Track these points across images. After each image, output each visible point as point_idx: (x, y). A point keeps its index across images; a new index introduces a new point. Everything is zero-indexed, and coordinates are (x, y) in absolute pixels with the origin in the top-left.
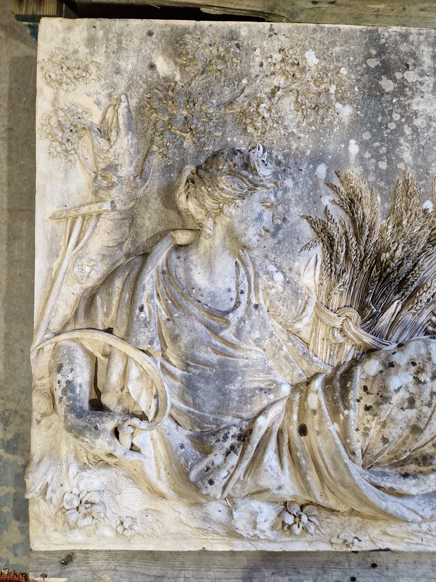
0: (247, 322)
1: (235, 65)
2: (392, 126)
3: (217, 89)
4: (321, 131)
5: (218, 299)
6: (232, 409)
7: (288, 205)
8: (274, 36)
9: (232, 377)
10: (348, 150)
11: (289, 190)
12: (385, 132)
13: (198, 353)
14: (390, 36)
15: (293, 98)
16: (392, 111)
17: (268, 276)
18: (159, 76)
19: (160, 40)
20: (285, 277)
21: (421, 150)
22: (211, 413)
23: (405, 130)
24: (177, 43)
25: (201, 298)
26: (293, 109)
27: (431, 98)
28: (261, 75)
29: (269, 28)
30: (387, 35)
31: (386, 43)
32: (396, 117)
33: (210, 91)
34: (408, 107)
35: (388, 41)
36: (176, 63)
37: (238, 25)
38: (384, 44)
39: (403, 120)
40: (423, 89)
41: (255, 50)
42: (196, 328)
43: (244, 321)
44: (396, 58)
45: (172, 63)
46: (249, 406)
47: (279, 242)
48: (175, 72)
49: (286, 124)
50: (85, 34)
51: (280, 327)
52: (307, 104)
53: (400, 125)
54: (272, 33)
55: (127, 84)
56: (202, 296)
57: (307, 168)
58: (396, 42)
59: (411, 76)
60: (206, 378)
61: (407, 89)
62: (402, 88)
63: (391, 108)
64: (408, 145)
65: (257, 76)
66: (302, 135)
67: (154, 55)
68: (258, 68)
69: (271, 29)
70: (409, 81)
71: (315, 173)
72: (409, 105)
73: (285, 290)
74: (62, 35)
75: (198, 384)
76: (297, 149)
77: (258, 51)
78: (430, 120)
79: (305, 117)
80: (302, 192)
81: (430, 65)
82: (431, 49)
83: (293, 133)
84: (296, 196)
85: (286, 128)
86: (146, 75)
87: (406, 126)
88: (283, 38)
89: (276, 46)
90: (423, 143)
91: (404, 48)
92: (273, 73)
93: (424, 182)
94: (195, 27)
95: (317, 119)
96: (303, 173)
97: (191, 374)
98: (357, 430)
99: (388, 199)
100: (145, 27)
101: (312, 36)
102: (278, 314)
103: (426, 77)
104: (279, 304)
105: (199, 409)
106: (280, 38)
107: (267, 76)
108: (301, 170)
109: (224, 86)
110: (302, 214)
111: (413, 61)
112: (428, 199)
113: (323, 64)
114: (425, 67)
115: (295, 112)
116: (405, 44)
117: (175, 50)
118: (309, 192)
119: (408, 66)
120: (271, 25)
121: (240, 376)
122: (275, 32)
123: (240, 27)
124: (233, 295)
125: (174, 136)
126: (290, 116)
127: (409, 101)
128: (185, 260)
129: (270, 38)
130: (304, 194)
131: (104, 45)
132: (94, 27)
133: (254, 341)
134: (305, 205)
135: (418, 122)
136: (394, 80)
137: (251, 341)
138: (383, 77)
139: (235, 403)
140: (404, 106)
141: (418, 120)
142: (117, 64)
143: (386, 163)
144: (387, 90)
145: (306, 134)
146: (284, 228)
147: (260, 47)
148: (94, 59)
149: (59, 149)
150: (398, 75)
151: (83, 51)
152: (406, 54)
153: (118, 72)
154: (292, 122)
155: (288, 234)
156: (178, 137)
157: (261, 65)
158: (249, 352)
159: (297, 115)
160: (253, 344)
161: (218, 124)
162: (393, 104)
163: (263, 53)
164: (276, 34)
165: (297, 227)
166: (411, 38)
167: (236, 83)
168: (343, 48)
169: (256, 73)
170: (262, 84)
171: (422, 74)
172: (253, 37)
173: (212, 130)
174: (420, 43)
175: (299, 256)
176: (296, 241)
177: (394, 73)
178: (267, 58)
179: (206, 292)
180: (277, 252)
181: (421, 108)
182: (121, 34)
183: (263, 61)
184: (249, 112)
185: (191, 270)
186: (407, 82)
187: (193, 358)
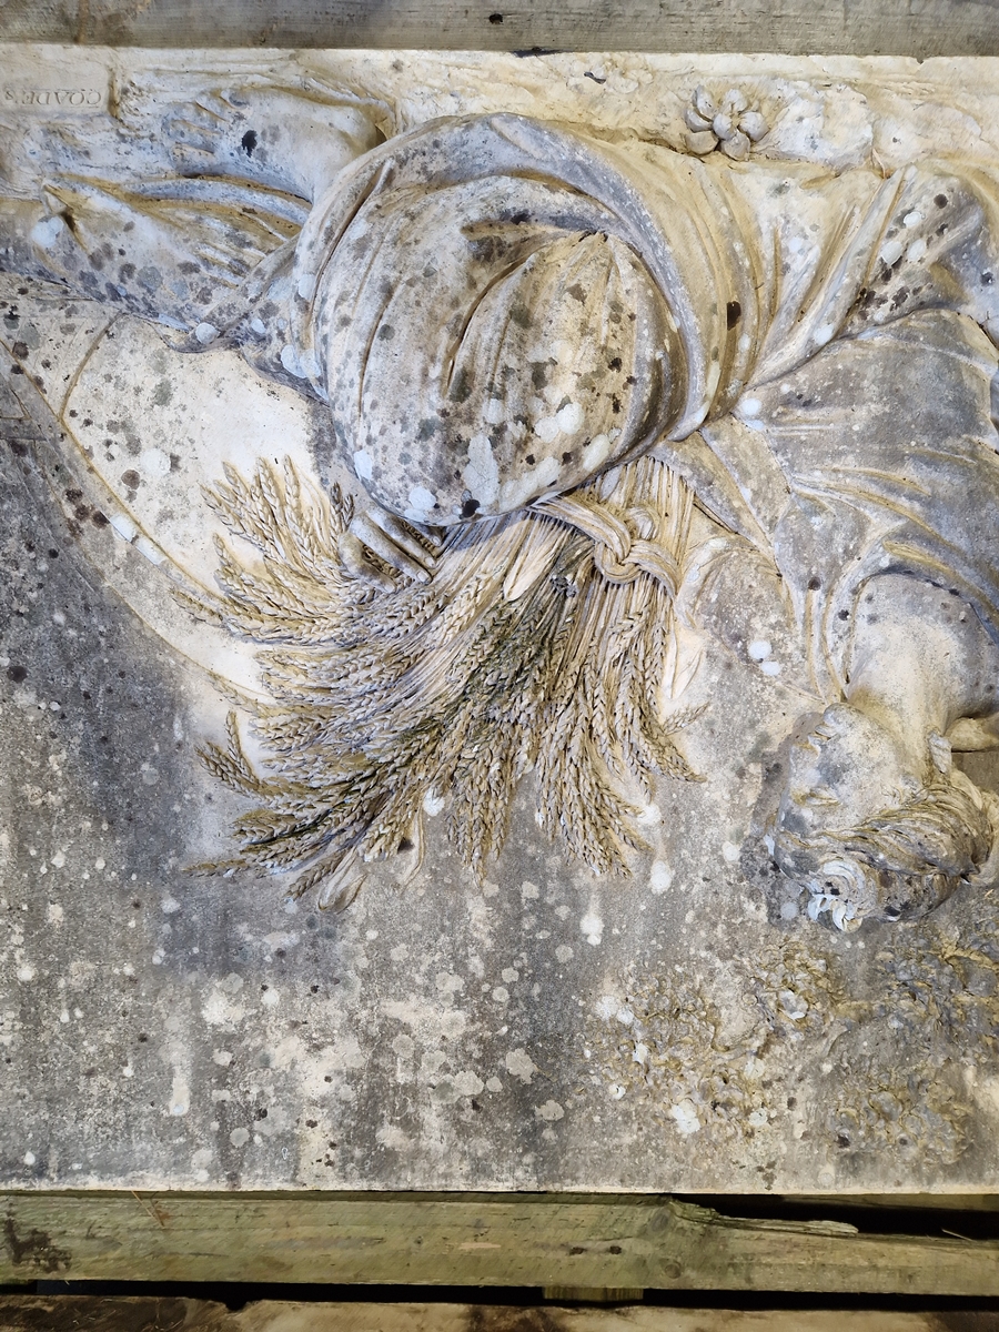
0: (841, 550)
1: (850, 1102)
2: (509, 975)
3: (887, 1052)
4: (663, 964)
5: (905, 599)
6: (877, 361)
7: (733, 805)
8: (764, 1166)
9: (874, 429)
10: (605, 921)
11: (732, 838)
12: (526, 961)
13: (956, 481)
14: (512, 1170)
15: (723, 1034)
16: (510, 1007)
17: (782, 651)
20: (745, 650)
21: (447, 923)
22: (923, 350)
23: (481, 966)
24: (971, 1146)
25: (947, 601)
26: (723, 1011)
27: (425, 1036)
28: (791, 1082)
29: (775, 1182)
30: (519, 1173)
31: (521, 1155)
32: (501, 994)
33: (902, 1045)
34: (474, 1015)
35: (517, 1159)
36: (974, 1103)
37: (840, 1186)
38: (526, 1151)
39: (485, 987)
40: (442, 1057)
41: (805, 1135)
42: (965, 535)
43: (845, 552)
44: (499, 1123)
45: (981, 1104)
46: (840, 367)
47: (753, 724)
48: (976, 1085)
49: (738, 979)
51: (754, 542)
52: (696, 1021)
53: (493, 976)
54: (767, 1171)
56: (945, 606)
57: (691, 885)
58: (500, 1156)
59: (468, 1084)
60: (933, 427)
61: (477, 1055)
62: (487, 1058)
63: (512, 1014)
64: (475, 935)
65: (800, 1079)
66: (703, 954)
68: (799, 1096)
69: (769, 1179)
70: (472, 1073)
71: (674, 872)
72: (473, 1021)
73: (748, 622)
75: (951, 413)
76: (714, 925)
77: (799, 1131)
78: (427, 988)
79: (698, 992)
80: (702, 832)
81: (427, 1109)
82: (423, 1143)
83: (724, 957)
84: (717, 825)
85: (739, 969)
87: (480, 974)
88: (744, 1161)
89: (759, 1143)
90: (444, 938)
91: (483, 1145)
92: (766, 1085)
93: (442, 855)
94: (930, 1181)
95: (672, 988)
96: (701, 874)
97: (965, 436)
98: (632, 317)
99: (520, 818)
101: (682, 1166)
102: (760, 569)
103: (434, 1083)
104: (759, 591)
105: (947, 360)
106: (751, 1161)
107: (780, 1080)
108: (705, 879)
109: (871, 1058)
110: (704, 785)
111: (463, 1118)
112: (433, 818)
113: (659, 1107)
114: (436, 1103)
115: (717, 1002)
116: (480, 1153)
117: (976, 1132)
118: (688, 832)
119: (475, 1106)
120: (769, 1188)
121: (857, 433)
122: (760, 1174)
123: (837, 1182)
124: (865, 609)
125: (986, 949)
126: (728, 994)
127: (472, 1029)
128: (977, 684)
129: (773, 1159)
130: (698, 827)
133: (823, 509)
134: (696, 805)
135: (452, 984)
136: (504, 1075)
137: (831, 508)
138: (529, 1081)
139: (870, 373)
140: (482, 1018)
141: (454, 989)
143: (524, 895)
144: (520, 1052)
145: (695, 956)
146: (742, 755)
147: (794, 1140)
150: (495, 1084)
152: (478, 1132)
154: (725, 983)
155: (733, 742)
156: (976, 947)
157: (791, 1103)
158: (832, 484)
159: (714, 998)
160: (825, 502)
161: (886, 976)
162: (506, 1021)
163: (789, 1128)
164: (760, 1169)
165: (713, 758)
166: (466, 1167)
167: (846, 1065)
168: (616, 1141)
169: (802, 1085)
170: (790, 1062)
171: (443, 1090)
172: (808, 1162)
173: (904, 964)
174: (446, 1156)
175: (709, 696)
176: (716, 728)
177: (505, 1090)
178: (778, 1118)
179: (935, 614)
180: (759, 703)
181: (448, 1015)
183: (787, 1112)
184: (824, 1003)
185: (964, 661)
186: (476, 1071)
187: (964, 470)
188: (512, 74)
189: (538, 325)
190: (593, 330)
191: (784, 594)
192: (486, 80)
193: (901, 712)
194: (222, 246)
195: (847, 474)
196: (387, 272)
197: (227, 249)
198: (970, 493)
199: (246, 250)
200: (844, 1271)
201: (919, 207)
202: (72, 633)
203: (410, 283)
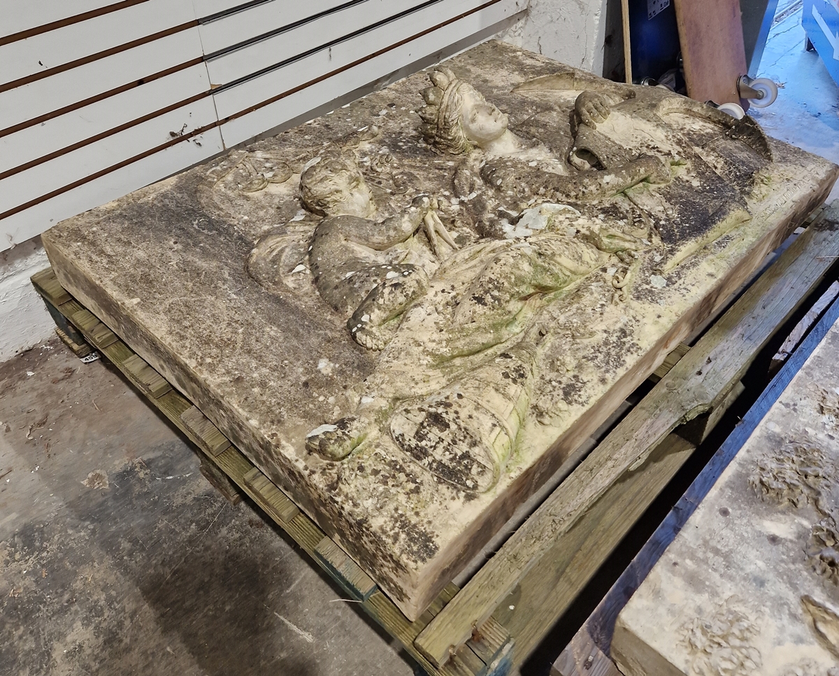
8: (796, 407)
18: (791, 541)
19: (740, 508)
29: (783, 406)
36: (783, 513)
37: (763, 428)
48: (796, 521)
50: (679, 582)
54: (792, 407)
55: (786, 583)
67: (758, 528)
69: (786, 405)
74: (662, 610)
77: (810, 430)
86: (783, 553)
94: (741, 465)
100: (710, 511)
101: (815, 379)
106: (803, 404)
120: (781, 402)
123: (766, 428)
129: (798, 412)
131: (710, 570)
132: (675, 564)
142: (748, 574)
147: (806, 426)
148: (726, 596)
151: (703, 599)
153: (761, 583)
157: (831, 437)
163: (814, 427)
164: (795, 405)
172: (788, 424)
178: (824, 428)
182: (706, 543)
183: (826, 432)
200: (617, 447)
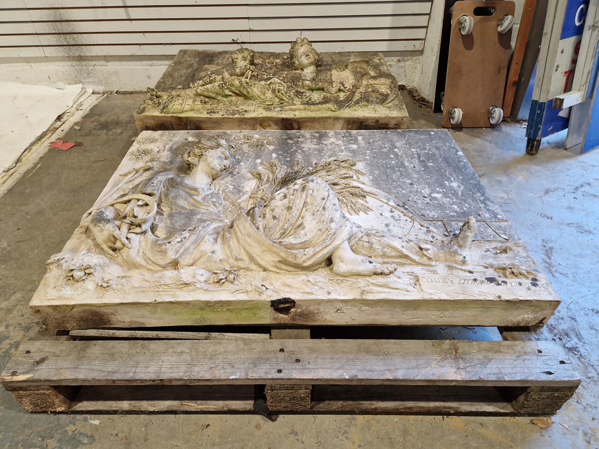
2: (292, 150)
4: (259, 152)
7: (241, 169)
9: (196, 214)
10: (271, 156)
11: (242, 165)
12: (289, 152)
13: (178, 202)
15: (247, 144)
16: (292, 147)
17: (226, 186)
18: (188, 141)
19: (192, 134)
20: (235, 187)
22: (179, 226)
23: (299, 151)
26: (247, 147)
27: (310, 144)
38: (289, 133)
40: (306, 142)
41: (233, 135)
42: (180, 192)
44: (295, 136)
47: (234, 179)
49: (243, 150)
50: (160, 134)
52: (253, 145)
53: (296, 150)
55: (174, 143)
57: (252, 160)
58: (294, 133)
59: (301, 140)
60: (181, 213)
61: (299, 142)
64: (300, 154)
67: (188, 137)
71: (255, 161)
73: (233, 190)
74: (149, 134)
78: (310, 149)
79: (252, 149)
80: (248, 166)
82: (310, 134)
84: (245, 167)
86: (183, 141)
88: (245, 133)
90: (307, 154)
93: (308, 163)
95: (257, 149)
96: (249, 161)
97: (172, 212)
98: (260, 217)
99: (290, 167)
102: (229, 198)
104: (230, 194)
105: (173, 225)
110: (247, 171)
111: (302, 137)
112: (310, 167)
113: (262, 137)
114: (307, 138)
117: (197, 136)
118: (252, 166)
119: (299, 138)
121: (201, 214)
122: (242, 132)
131: (167, 136)
133: (212, 202)
134: (249, 169)
135: (305, 149)
137: (210, 202)
138: (288, 140)
139: (195, 222)
140: (298, 146)
142: (171, 139)
143: (289, 159)
144: (290, 143)
145: (252, 152)
146: (238, 175)
148: (161, 138)
149: (134, 157)
151: (158, 137)
152: (299, 135)
154: (246, 150)
158: (209, 207)
160: (211, 204)
163: (236, 136)
165: (244, 175)
166: (301, 132)
168: (271, 135)
174: (305, 133)
175: (244, 182)
176: (243, 178)
177: (293, 139)
181: (305, 146)
187: (176, 204)
188: (292, 292)
189: (285, 208)
190: (271, 210)
191: (224, 194)
192: (300, 288)
193: (202, 170)
194: (374, 240)
195: (205, 209)
196: (324, 213)
197: (372, 239)
198: (176, 199)
199: (367, 240)
201: (176, 242)
202: (400, 190)
203: (318, 211)
